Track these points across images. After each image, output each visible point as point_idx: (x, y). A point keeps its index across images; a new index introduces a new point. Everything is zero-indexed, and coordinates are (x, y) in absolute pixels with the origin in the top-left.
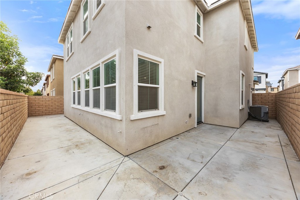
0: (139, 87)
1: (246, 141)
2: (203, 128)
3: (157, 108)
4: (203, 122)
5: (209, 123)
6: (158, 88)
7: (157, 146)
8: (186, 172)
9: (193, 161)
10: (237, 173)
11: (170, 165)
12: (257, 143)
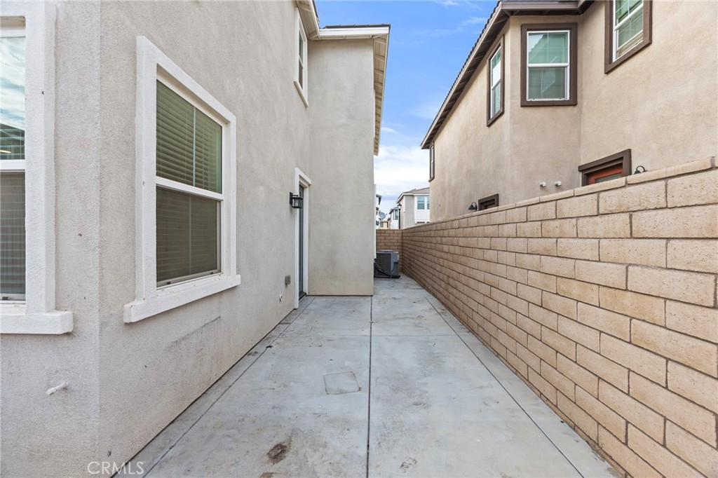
0: (161, 190)
1: (397, 317)
2: (311, 307)
3: (216, 268)
4: (306, 294)
5: (318, 294)
6: (220, 201)
7: (221, 390)
8: (345, 430)
9: (341, 392)
10: (425, 384)
11: (295, 432)
12: (412, 316)
